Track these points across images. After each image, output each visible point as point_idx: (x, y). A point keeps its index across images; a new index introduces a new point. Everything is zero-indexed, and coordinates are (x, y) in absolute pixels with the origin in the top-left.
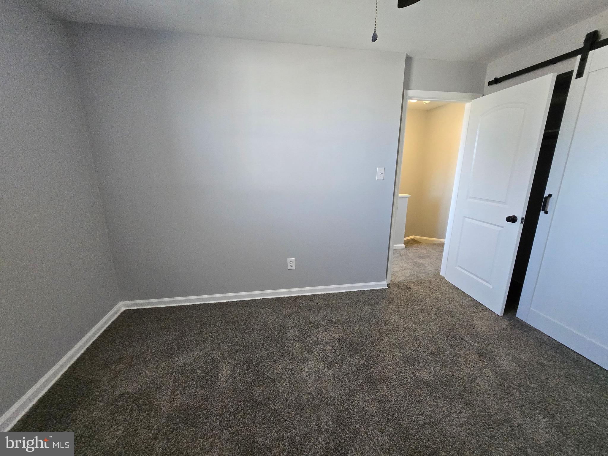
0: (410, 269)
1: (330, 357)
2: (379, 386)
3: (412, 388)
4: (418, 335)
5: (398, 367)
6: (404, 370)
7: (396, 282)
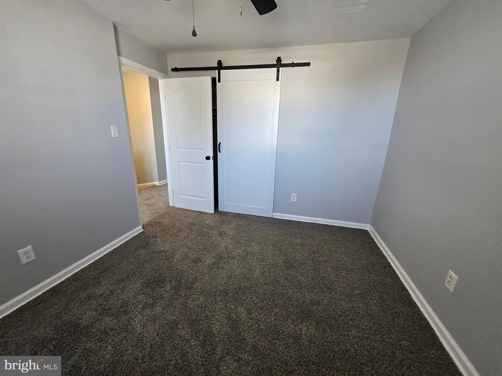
0: (148, 210)
1: (148, 301)
2: (195, 286)
3: (210, 272)
4: (189, 245)
5: (195, 268)
6: (199, 267)
7: (146, 223)
